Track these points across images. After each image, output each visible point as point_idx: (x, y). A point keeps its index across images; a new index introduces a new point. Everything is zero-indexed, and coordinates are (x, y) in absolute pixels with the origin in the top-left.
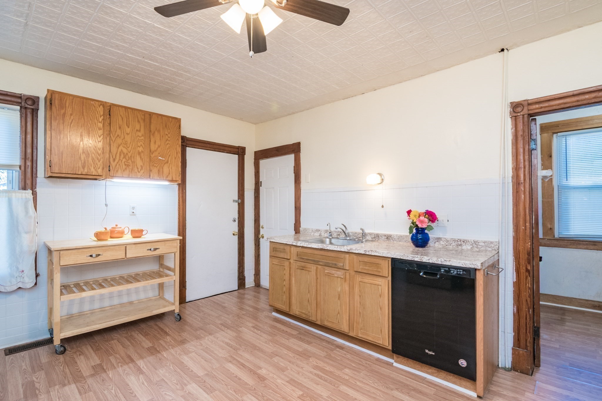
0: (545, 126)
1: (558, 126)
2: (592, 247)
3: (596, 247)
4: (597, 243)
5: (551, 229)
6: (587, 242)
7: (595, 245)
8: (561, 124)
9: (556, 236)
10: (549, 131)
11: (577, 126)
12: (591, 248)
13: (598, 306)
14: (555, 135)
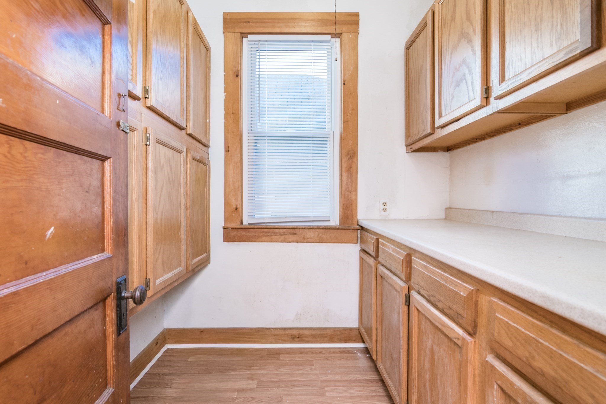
0: (230, 19)
1: (249, 22)
2: (291, 238)
3: (295, 237)
4: (297, 231)
5: (238, 210)
6: (284, 230)
7: (295, 234)
8: (253, 19)
9: (246, 221)
10: (237, 30)
11: (273, 27)
12: (290, 240)
13: (297, 336)
14: (245, 40)
